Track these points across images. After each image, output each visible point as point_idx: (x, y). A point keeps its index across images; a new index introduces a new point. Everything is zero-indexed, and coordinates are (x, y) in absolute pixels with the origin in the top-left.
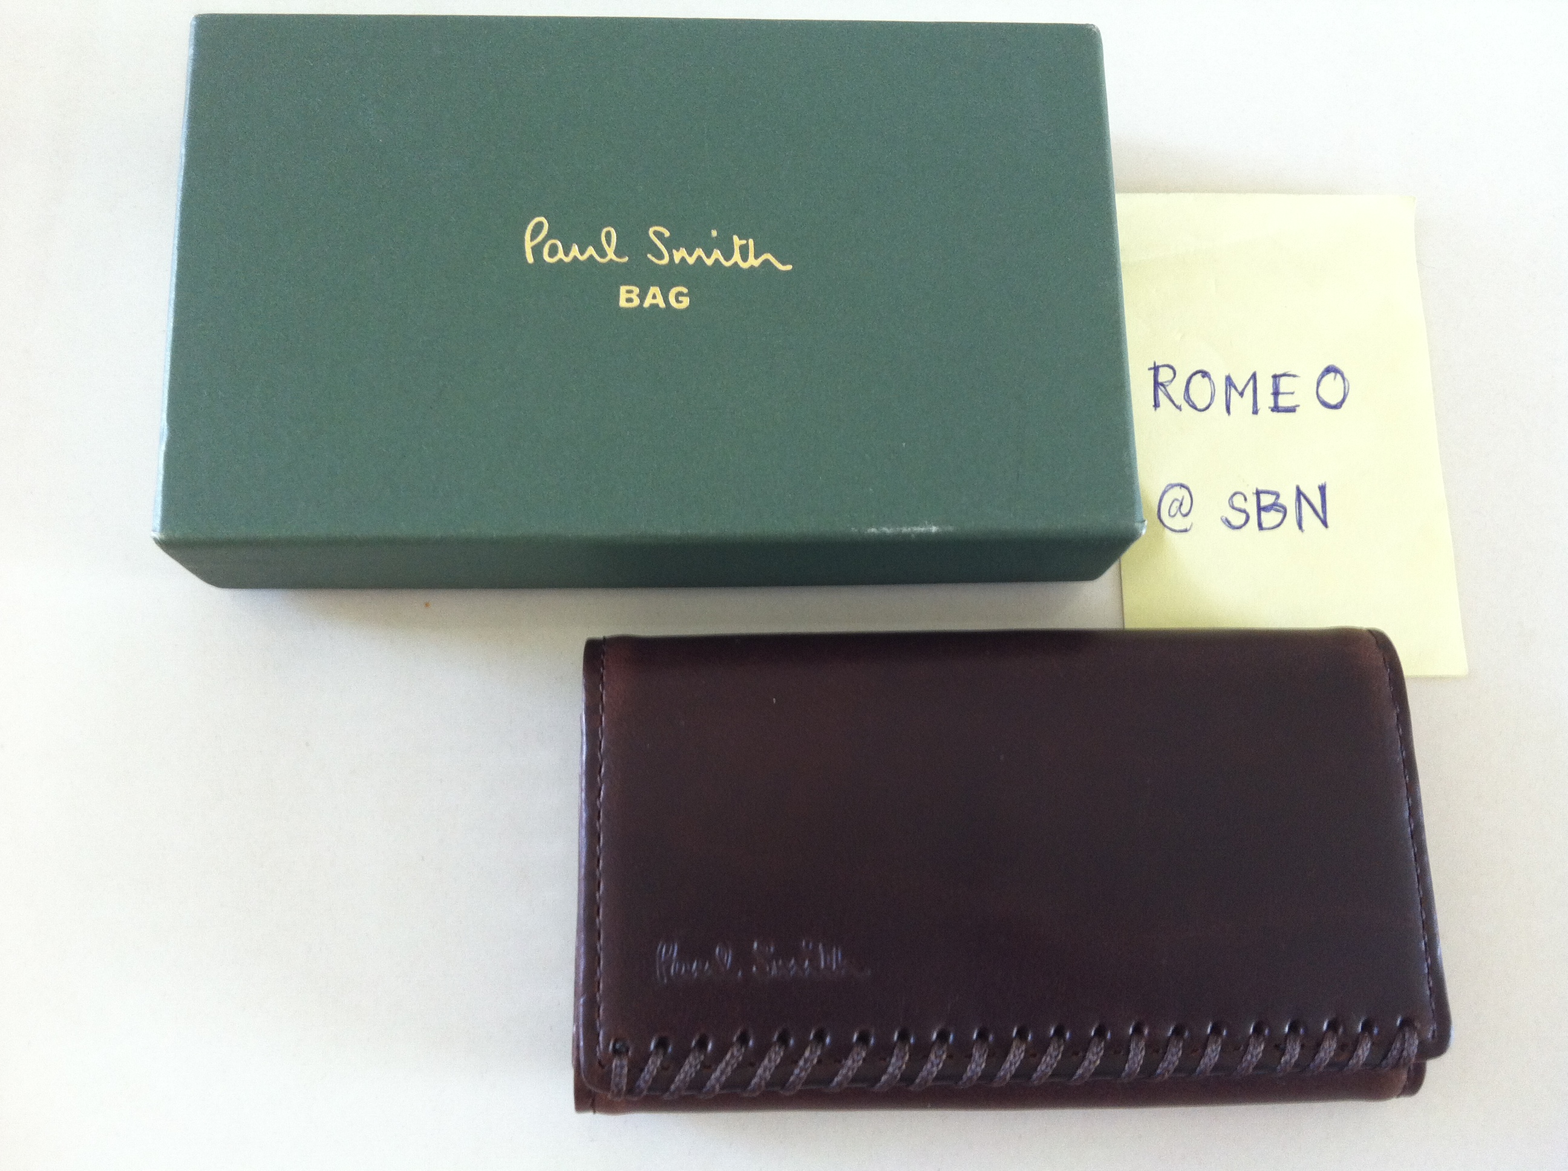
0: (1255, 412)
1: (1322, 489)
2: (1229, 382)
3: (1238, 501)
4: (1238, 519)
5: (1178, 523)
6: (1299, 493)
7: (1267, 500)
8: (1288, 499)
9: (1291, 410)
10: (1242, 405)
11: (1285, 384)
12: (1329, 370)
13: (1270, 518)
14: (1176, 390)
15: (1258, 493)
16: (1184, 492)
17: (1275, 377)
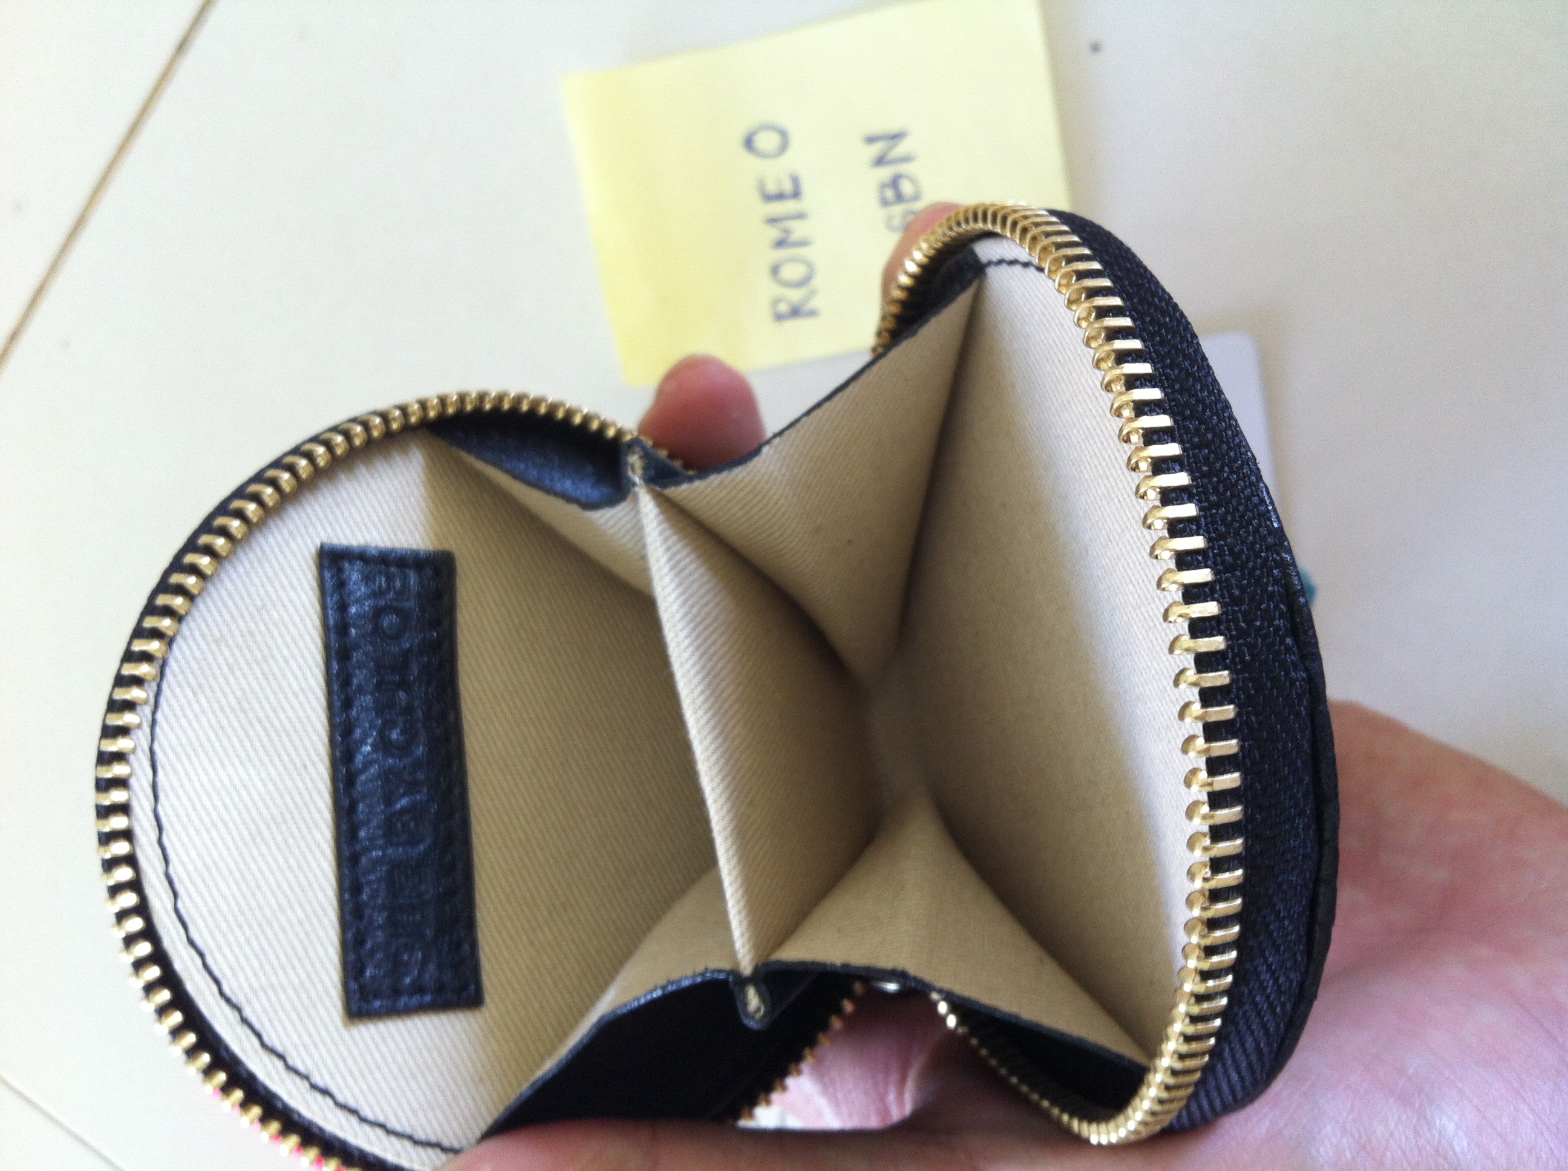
1: (871, 140)
2: (779, 243)
6: (877, 163)
7: (890, 194)
8: (885, 173)
9: (797, 178)
10: (799, 229)
11: (771, 190)
12: (749, 147)
13: (907, 188)
15: (884, 204)
17: (765, 200)
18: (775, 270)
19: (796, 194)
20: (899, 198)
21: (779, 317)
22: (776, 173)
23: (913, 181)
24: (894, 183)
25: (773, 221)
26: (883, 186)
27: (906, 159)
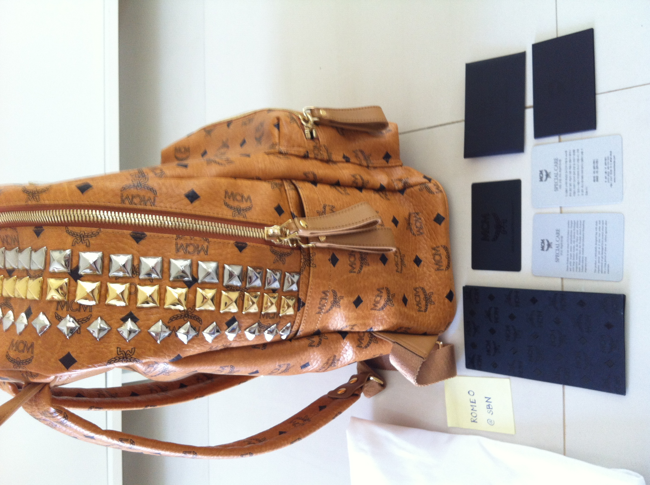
0: (475, 406)
1: (486, 398)
2: (472, 410)
3: (489, 412)
4: (491, 413)
5: (493, 422)
6: (487, 401)
7: (488, 407)
8: (488, 404)
9: (475, 400)
10: (475, 409)
11: (472, 401)
12: (469, 393)
13: (491, 407)
14: (475, 419)
15: (487, 408)
16: (489, 420)
17: (471, 402)
18: (471, 414)
19: (475, 403)
20: (489, 408)
21: (472, 421)
22: (473, 398)
23: (492, 406)
24: (489, 405)
25: (471, 406)
26: (487, 405)
27: (491, 402)
